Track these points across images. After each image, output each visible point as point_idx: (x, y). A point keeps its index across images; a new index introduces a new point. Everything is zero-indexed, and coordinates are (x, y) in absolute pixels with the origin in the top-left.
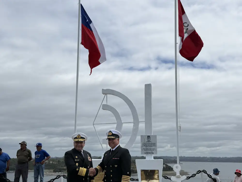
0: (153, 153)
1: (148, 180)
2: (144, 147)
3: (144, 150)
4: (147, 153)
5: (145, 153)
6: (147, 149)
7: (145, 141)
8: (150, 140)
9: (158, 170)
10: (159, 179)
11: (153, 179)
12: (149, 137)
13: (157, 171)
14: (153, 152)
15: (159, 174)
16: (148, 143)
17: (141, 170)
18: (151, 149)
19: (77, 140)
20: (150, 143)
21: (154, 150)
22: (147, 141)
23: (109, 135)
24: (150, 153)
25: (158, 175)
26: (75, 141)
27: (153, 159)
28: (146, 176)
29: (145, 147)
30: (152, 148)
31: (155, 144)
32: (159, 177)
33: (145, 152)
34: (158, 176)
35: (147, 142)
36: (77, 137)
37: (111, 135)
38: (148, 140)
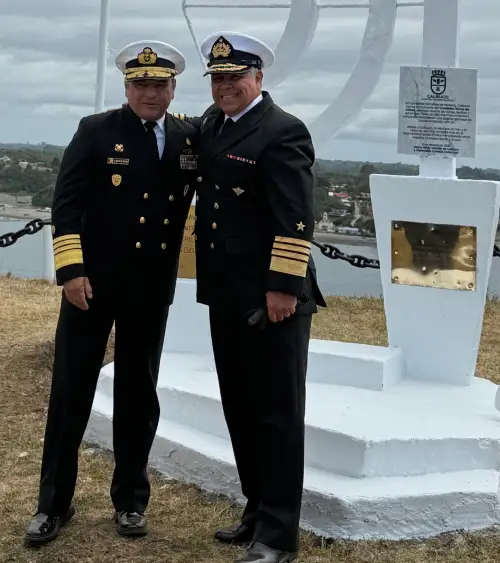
0: (454, 152)
1: (424, 269)
2: (415, 122)
3: (411, 136)
4: (426, 150)
5: (418, 149)
6: (426, 132)
7: (418, 95)
8: (442, 89)
9: (474, 229)
10: (474, 269)
11: (447, 264)
12: (439, 76)
13: (469, 234)
14: (456, 145)
15: (475, 246)
16: (432, 102)
17: (394, 223)
18: (445, 131)
19: (139, 73)
20: (443, 102)
21: (458, 135)
22: (432, 94)
23: (216, 55)
24: (439, 150)
25: (471, 248)
26: (129, 76)
27: (455, 178)
28: (414, 249)
29: (416, 120)
30: (449, 126)
31: (465, 112)
32: (475, 259)
33: (418, 143)
34: (473, 255)
35: (429, 98)
36: (142, 61)
37: (225, 55)
38: (434, 88)
